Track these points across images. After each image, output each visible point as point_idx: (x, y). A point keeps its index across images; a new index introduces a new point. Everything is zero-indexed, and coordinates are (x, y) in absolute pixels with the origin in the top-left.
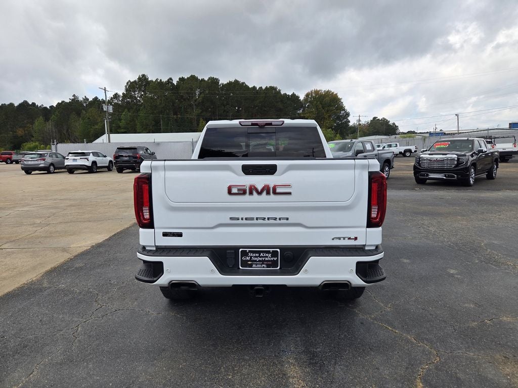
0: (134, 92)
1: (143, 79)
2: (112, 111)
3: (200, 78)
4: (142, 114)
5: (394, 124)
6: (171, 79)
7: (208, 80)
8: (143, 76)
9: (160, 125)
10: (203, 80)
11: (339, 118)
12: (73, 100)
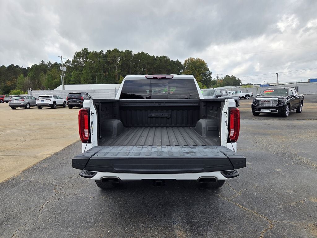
0: (80, 59)
1: (85, 51)
2: (66, 71)
3: (120, 50)
4: (84, 72)
5: (239, 79)
6: (102, 51)
7: (125, 52)
8: (85, 49)
9: (96, 79)
10: (122, 52)
11: (205, 75)
12: (41, 64)
